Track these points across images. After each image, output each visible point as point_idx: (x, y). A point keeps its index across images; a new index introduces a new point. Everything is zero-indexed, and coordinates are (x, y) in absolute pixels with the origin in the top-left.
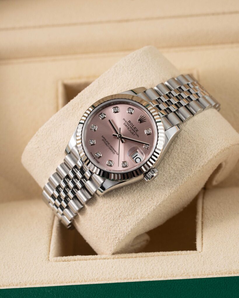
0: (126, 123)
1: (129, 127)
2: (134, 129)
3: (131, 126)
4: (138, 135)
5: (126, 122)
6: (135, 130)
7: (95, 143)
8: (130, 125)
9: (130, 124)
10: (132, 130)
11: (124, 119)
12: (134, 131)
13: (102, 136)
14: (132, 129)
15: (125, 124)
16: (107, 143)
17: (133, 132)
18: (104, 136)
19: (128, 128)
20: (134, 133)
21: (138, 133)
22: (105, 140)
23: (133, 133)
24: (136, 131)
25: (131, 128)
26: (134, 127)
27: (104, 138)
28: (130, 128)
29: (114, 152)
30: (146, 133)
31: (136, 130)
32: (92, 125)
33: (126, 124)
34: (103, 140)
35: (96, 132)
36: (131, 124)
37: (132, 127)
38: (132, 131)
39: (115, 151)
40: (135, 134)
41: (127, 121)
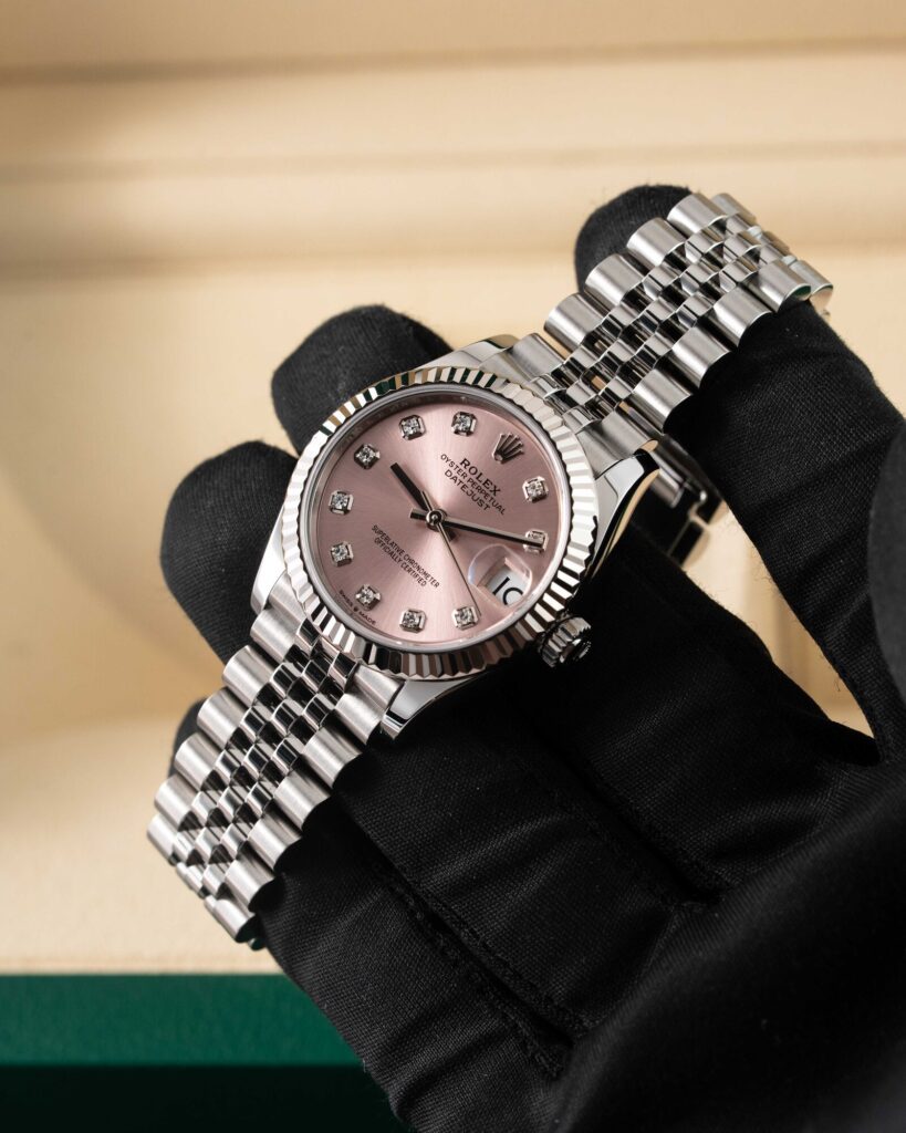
0: (452, 469)
1: (465, 481)
2: (483, 487)
3: (474, 477)
4: (500, 508)
5: (452, 464)
6: (487, 491)
7: (352, 556)
8: (469, 476)
9: (466, 471)
10: (476, 492)
11: (445, 457)
12: (486, 495)
13: (375, 528)
14: (479, 489)
15: (449, 474)
16: (392, 550)
17: (482, 496)
18: (381, 528)
19: (461, 485)
20: (487, 502)
21: (499, 497)
22: (387, 539)
23: (481, 503)
24: (492, 494)
25: (474, 483)
26: (483, 479)
27: (380, 532)
28: (469, 484)
29: (423, 576)
30: (527, 497)
31: (492, 488)
32: (335, 493)
33: (454, 474)
34: (378, 541)
35: (349, 515)
36: (473, 471)
37: (475, 480)
38: (479, 495)
39: (425, 573)
40: (490, 504)
41: (458, 462)
